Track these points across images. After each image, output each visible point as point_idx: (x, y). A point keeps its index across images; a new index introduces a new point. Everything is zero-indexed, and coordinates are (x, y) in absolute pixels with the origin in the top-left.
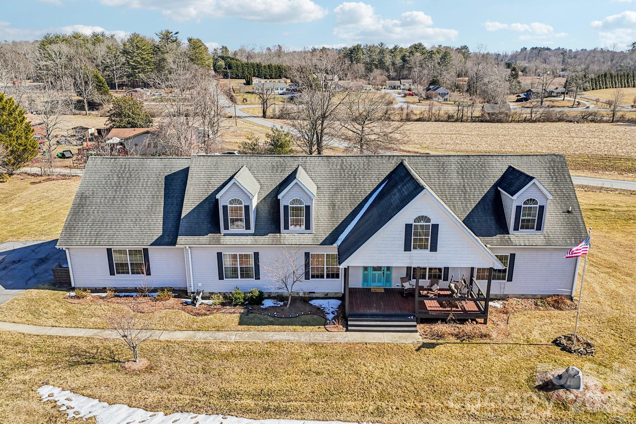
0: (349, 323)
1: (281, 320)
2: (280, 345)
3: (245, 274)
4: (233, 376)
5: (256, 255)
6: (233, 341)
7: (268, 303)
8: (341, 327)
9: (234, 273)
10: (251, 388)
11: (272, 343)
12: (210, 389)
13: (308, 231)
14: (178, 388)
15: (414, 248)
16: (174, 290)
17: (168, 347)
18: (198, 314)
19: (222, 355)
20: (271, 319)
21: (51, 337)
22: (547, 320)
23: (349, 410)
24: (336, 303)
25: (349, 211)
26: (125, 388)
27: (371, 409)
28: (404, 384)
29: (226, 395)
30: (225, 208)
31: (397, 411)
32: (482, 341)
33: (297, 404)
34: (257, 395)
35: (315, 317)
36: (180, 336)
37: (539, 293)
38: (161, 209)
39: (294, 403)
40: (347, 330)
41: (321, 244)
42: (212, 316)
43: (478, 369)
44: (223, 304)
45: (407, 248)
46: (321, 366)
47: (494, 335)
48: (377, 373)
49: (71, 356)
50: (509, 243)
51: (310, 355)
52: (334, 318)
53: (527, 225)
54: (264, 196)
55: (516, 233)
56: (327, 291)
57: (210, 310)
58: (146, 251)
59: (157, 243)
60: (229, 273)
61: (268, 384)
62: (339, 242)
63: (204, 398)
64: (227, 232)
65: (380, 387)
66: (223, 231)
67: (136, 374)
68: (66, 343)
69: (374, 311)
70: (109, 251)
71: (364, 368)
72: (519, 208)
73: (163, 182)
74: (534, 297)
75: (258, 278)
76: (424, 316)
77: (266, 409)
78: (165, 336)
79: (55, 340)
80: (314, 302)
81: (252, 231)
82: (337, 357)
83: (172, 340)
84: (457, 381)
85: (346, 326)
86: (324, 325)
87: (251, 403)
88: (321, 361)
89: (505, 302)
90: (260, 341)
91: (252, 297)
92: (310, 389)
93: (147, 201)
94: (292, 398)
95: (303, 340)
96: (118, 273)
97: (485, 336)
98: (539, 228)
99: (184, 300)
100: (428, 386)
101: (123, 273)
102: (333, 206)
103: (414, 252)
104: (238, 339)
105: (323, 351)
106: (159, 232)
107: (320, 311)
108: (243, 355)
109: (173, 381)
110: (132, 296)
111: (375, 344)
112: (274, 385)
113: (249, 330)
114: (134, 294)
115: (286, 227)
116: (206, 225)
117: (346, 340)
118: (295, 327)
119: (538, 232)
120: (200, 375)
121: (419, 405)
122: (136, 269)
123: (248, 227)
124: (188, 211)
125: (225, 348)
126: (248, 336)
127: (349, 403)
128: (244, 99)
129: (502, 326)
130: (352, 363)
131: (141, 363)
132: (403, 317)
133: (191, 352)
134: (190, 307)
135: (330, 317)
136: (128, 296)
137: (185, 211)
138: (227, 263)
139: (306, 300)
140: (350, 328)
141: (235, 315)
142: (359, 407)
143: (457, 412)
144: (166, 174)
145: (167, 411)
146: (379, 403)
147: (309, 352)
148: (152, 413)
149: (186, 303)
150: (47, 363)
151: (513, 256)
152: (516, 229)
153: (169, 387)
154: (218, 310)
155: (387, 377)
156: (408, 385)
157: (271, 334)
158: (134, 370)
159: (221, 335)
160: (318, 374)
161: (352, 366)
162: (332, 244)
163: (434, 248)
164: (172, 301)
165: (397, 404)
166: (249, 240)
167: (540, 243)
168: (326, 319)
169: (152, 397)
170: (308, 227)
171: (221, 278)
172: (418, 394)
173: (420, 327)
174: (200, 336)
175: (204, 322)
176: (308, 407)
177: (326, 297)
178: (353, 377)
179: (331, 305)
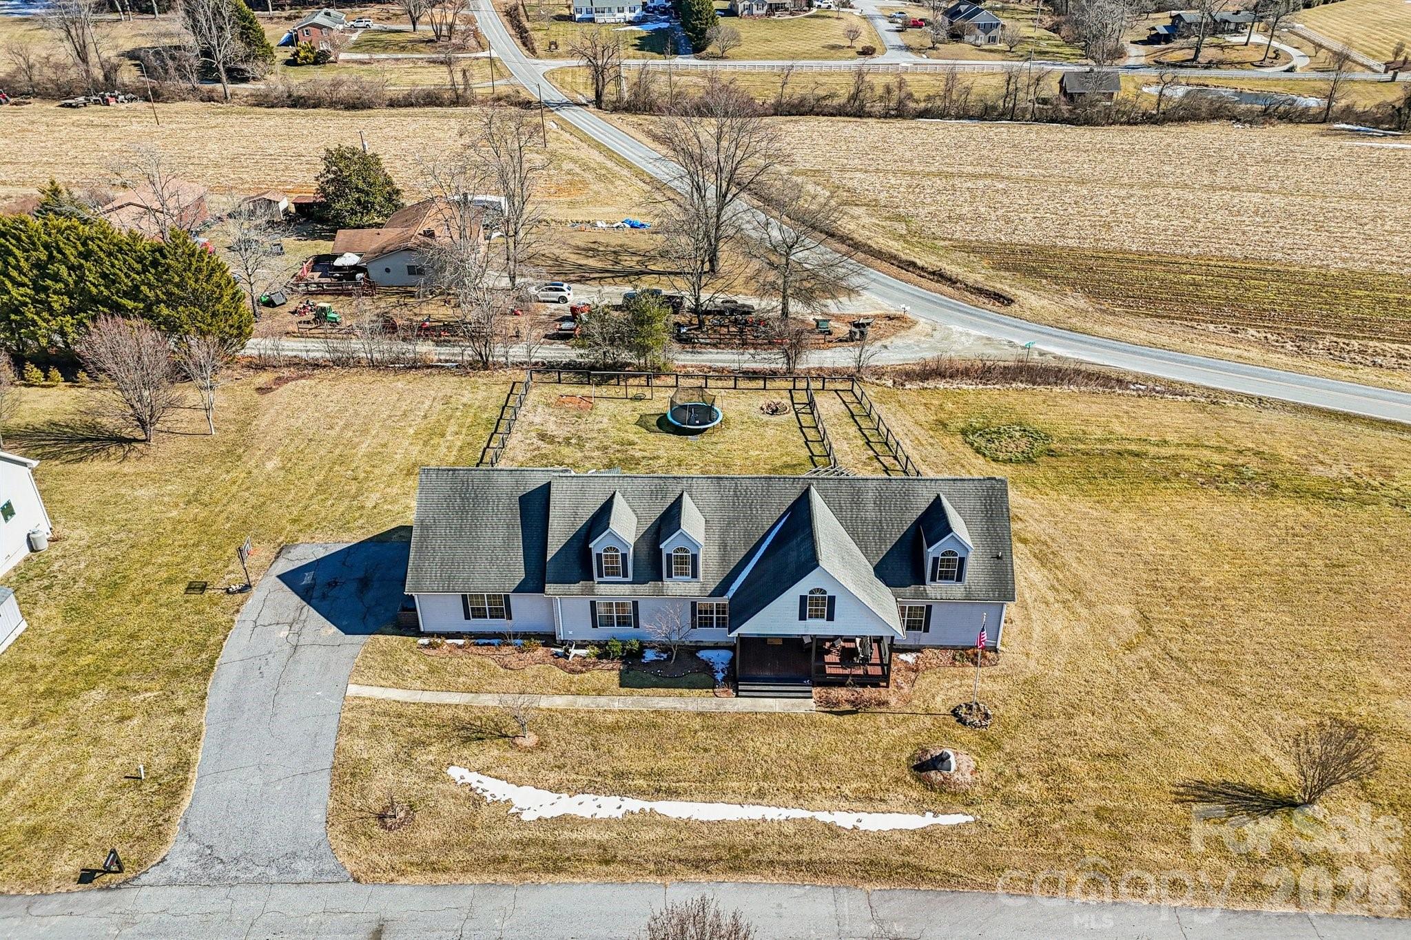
0: (740, 688)
1: (666, 681)
2: (665, 714)
3: (623, 622)
4: (622, 752)
5: (635, 604)
6: (616, 709)
7: (650, 655)
8: (731, 691)
9: (609, 622)
10: (641, 766)
11: (657, 712)
12: (603, 769)
13: (694, 580)
14: (574, 768)
15: (811, 617)
16: (538, 636)
17: (550, 715)
18: (572, 671)
19: (609, 727)
20: (654, 679)
21: (428, 705)
22: (957, 682)
23: (734, 791)
24: (727, 655)
25: (743, 553)
26: (525, 768)
27: (754, 790)
28: (788, 762)
29: (620, 775)
30: (599, 556)
31: (777, 793)
32: (879, 710)
33: (686, 785)
34: (647, 775)
35: (704, 676)
36: (560, 702)
37: (960, 644)
38: (519, 543)
39: (682, 784)
40: (737, 696)
41: (710, 596)
42: (588, 675)
43: (865, 745)
44: (599, 657)
45: (802, 617)
46: (709, 741)
47: (893, 701)
48: (764, 750)
49: (459, 730)
50: (924, 595)
51: (697, 727)
52: (724, 679)
53: (946, 576)
54: (642, 532)
55: (933, 584)
56: (717, 640)
57: (585, 665)
58: (507, 597)
59: (519, 590)
60: (604, 622)
61: (657, 762)
62: (730, 594)
63: (599, 779)
64: (601, 579)
65: (765, 766)
66: (597, 579)
67: (529, 751)
68: (447, 714)
69: (767, 674)
70: (464, 597)
71: (752, 744)
72: (935, 560)
73: (517, 506)
74: (954, 648)
75: (637, 626)
76: (820, 680)
77: (658, 791)
78: (545, 702)
79: (433, 709)
80: (703, 654)
81: (630, 579)
82: (725, 730)
83: (554, 708)
84: (840, 759)
85: (737, 691)
86: (714, 688)
87: (641, 782)
88: (709, 734)
89: (919, 654)
90: (645, 710)
91: (631, 650)
92: (697, 769)
93: (502, 532)
94: (681, 778)
95: (690, 708)
96: (474, 617)
97: (883, 704)
98: (959, 579)
99: (554, 650)
100: (811, 765)
101: (480, 617)
102: (723, 546)
103: (809, 621)
104: (622, 707)
105: (711, 722)
106: (520, 575)
107: (708, 667)
108: (629, 727)
109: (567, 760)
110: (493, 645)
111: (765, 714)
112: (664, 763)
113: (632, 695)
114: (495, 641)
115: (670, 576)
116: (577, 571)
117: (736, 709)
118: (681, 690)
119: (958, 584)
120: (591, 752)
121: (798, 786)
122: (497, 613)
123: (625, 575)
124: (554, 552)
125: (610, 719)
126: (632, 703)
127: (734, 784)
128: (551, 43)
129: (906, 690)
130: (740, 737)
131: (530, 740)
132: (798, 681)
133: (576, 724)
134: (562, 660)
135: (720, 676)
136: (489, 644)
137: (552, 552)
138: (601, 610)
139: (692, 651)
140: (740, 693)
141: (614, 672)
142: (743, 788)
143: (831, 793)
144: (520, 494)
145: (571, 793)
146: (762, 783)
147: (697, 724)
148: (558, 795)
149: (556, 654)
150: (441, 738)
151: (929, 608)
152: (933, 579)
153: (565, 766)
154: (594, 664)
155: (774, 755)
156: (792, 764)
157: (657, 699)
158: (526, 747)
159: (603, 700)
160: (706, 750)
161: (740, 741)
162: (722, 595)
163: (831, 617)
164: (541, 652)
165: (779, 785)
166: (626, 589)
167: (959, 596)
168: (716, 680)
169: (553, 777)
170: (695, 575)
171: (595, 626)
172: (800, 774)
173: (815, 690)
174: (582, 702)
175: (582, 682)
176: (696, 789)
177: (716, 647)
178: (740, 755)
179: (720, 659)
